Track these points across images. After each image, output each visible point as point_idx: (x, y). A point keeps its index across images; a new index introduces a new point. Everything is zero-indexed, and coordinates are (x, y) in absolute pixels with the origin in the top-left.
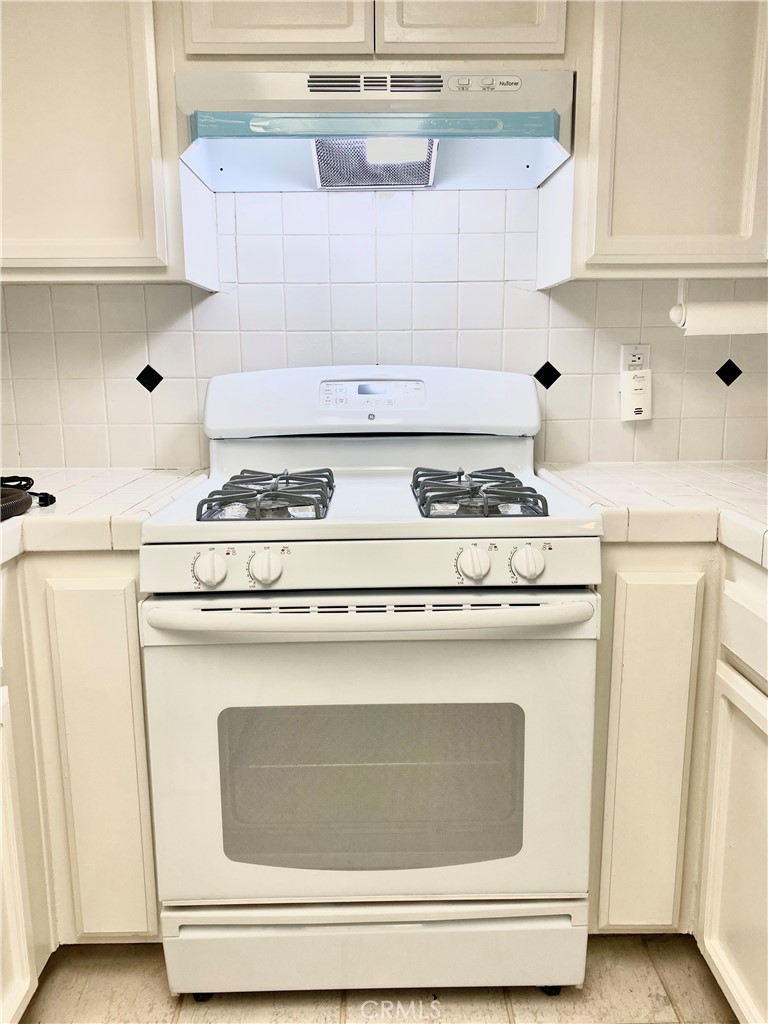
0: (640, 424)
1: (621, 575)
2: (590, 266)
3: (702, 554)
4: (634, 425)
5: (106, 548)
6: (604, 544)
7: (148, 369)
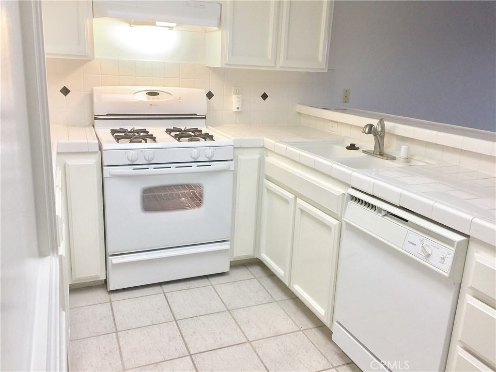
0: (238, 113)
1: (239, 156)
2: (226, 64)
3: (259, 150)
4: (236, 112)
5: (85, 151)
6: (234, 148)
7: (65, 88)
